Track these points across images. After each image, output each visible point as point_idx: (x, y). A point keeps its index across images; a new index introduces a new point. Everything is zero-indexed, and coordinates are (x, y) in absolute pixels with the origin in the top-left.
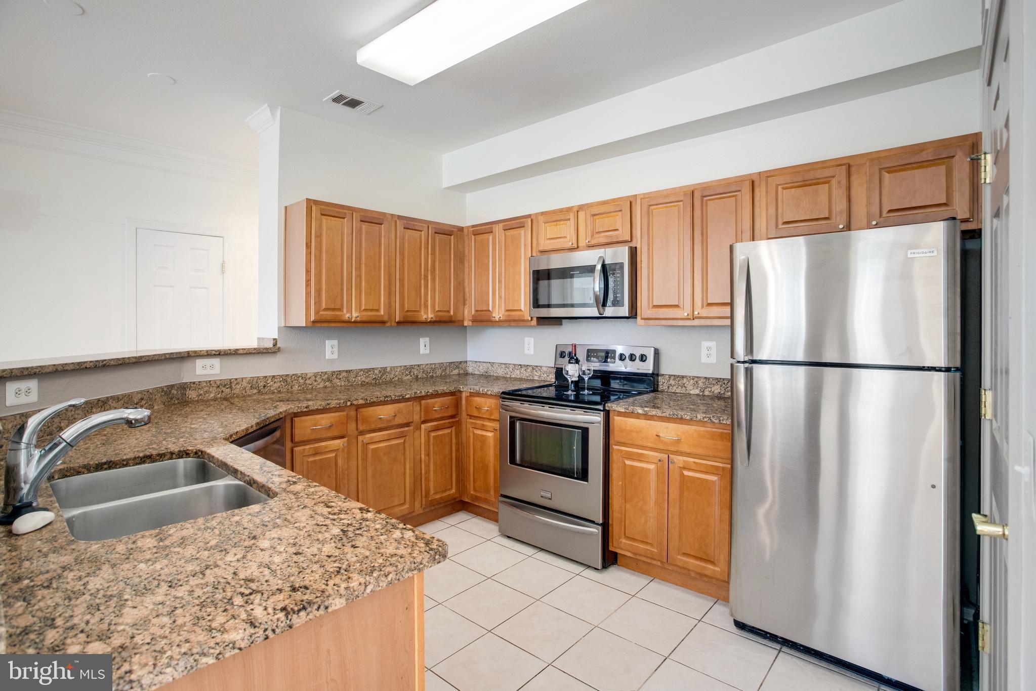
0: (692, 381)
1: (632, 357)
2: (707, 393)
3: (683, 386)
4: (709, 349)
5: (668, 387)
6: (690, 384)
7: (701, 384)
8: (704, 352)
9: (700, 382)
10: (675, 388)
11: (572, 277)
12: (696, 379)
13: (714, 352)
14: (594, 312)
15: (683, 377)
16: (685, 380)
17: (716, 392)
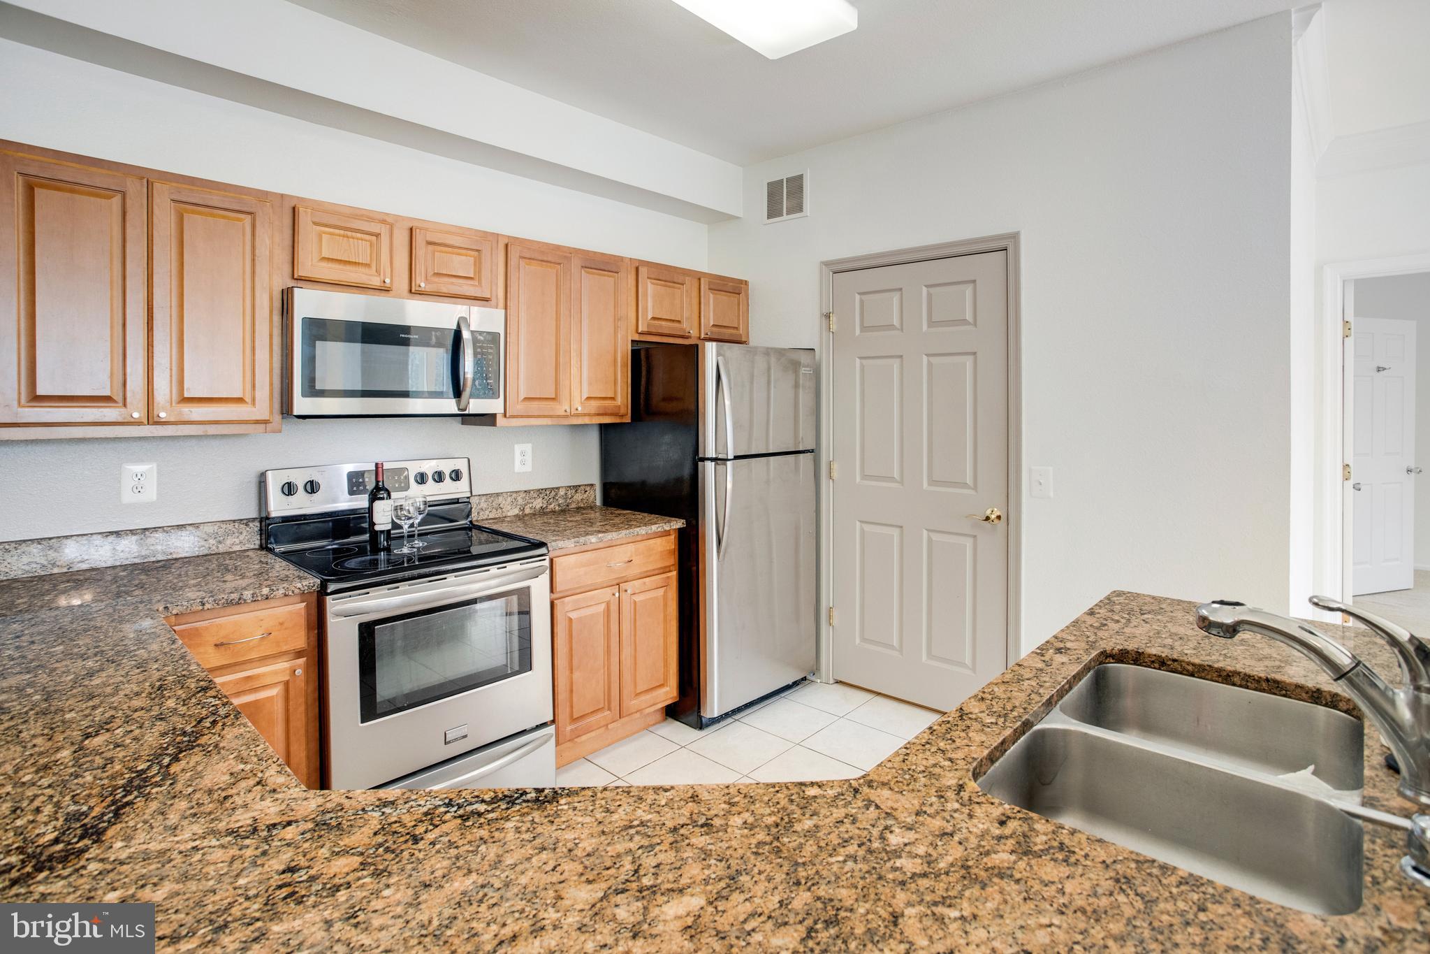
0: (509, 498)
1: (439, 477)
2: (527, 511)
3: (499, 507)
4: (523, 454)
5: (478, 513)
6: (507, 503)
7: (520, 501)
8: (518, 458)
9: (519, 498)
10: (487, 512)
11: (406, 343)
12: (514, 495)
13: (529, 458)
14: (450, 406)
15: (498, 495)
16: (501, 498)
17: (538, 507)
